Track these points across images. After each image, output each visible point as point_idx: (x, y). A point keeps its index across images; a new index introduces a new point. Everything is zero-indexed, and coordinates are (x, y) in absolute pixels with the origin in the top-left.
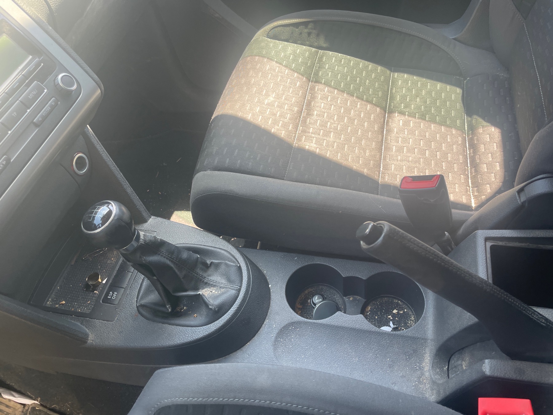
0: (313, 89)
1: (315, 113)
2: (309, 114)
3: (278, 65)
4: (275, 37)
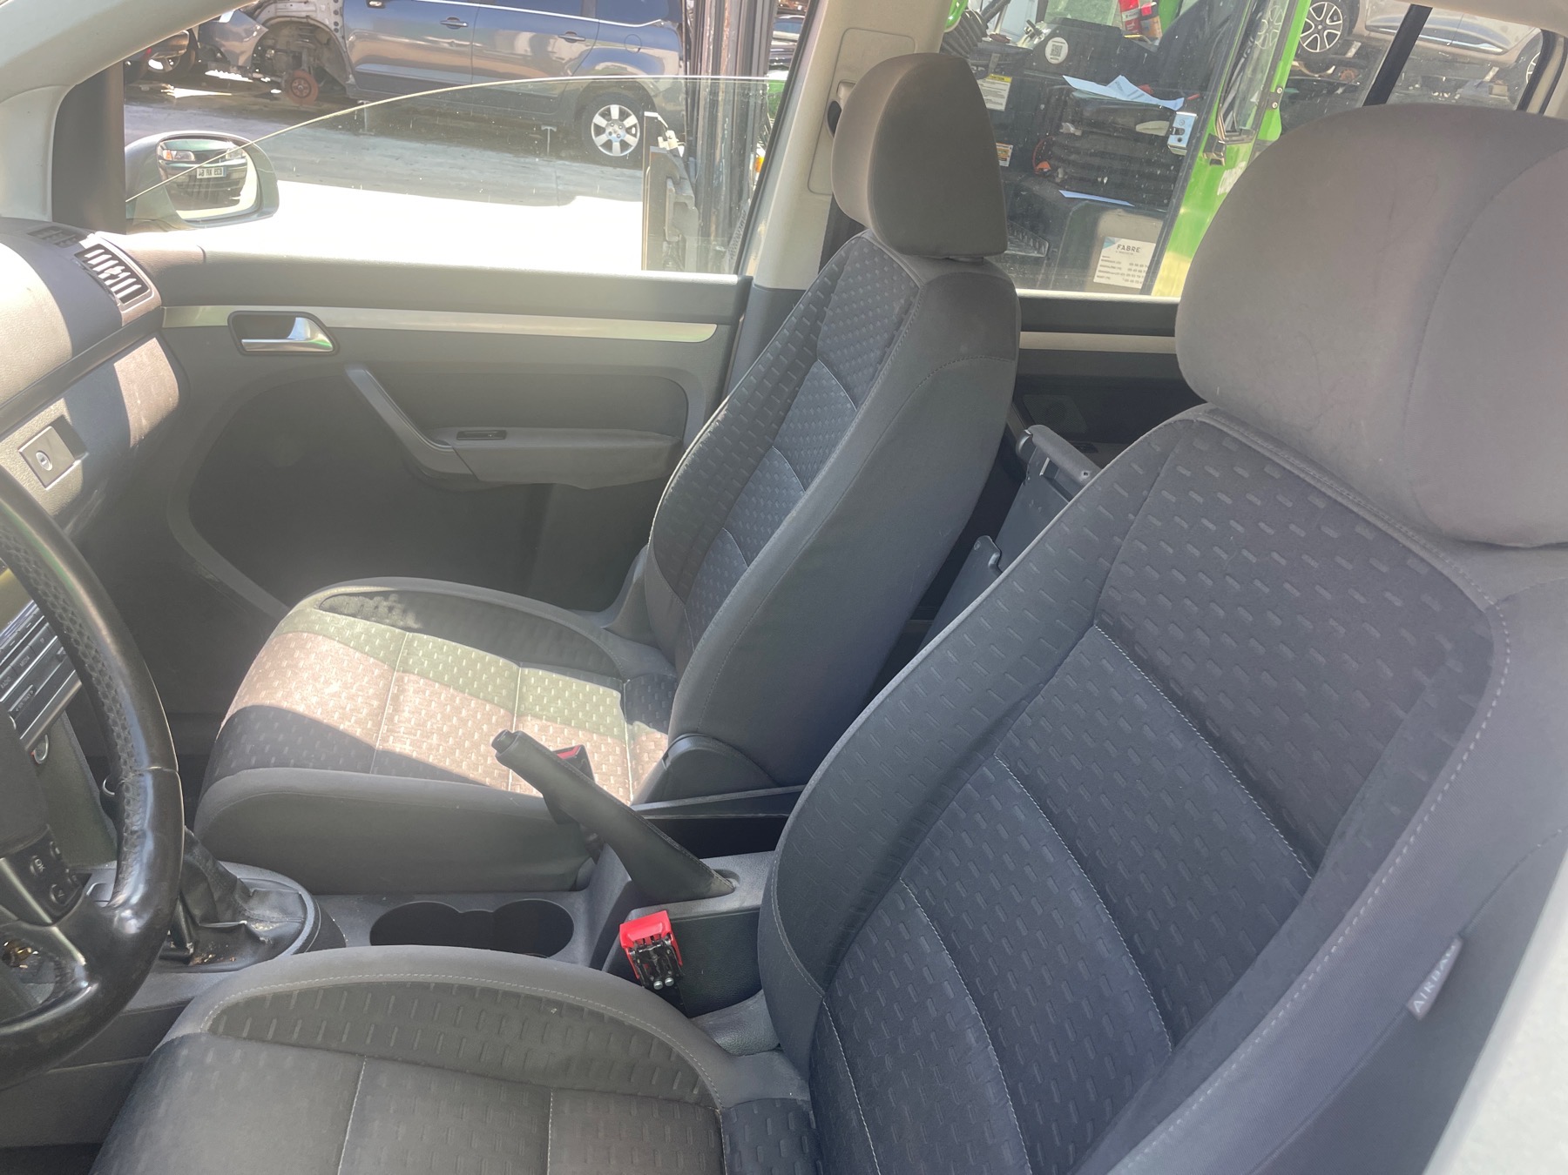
0: (400, 680)
1: (407, 709)
2: (396, 710)
3: (341, 645)
4: (332, 609)
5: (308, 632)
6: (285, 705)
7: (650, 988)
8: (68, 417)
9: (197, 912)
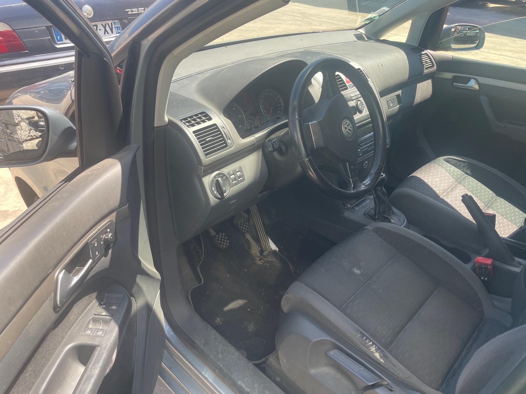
0: (456, 185)
2: (451, 191)
3: (445, 171)
4: (448, 162)
5: (438, 165)
6: (422, 179)
7: (480, 278)
8: (401, 95)
9: (381, 210)
